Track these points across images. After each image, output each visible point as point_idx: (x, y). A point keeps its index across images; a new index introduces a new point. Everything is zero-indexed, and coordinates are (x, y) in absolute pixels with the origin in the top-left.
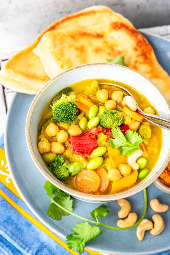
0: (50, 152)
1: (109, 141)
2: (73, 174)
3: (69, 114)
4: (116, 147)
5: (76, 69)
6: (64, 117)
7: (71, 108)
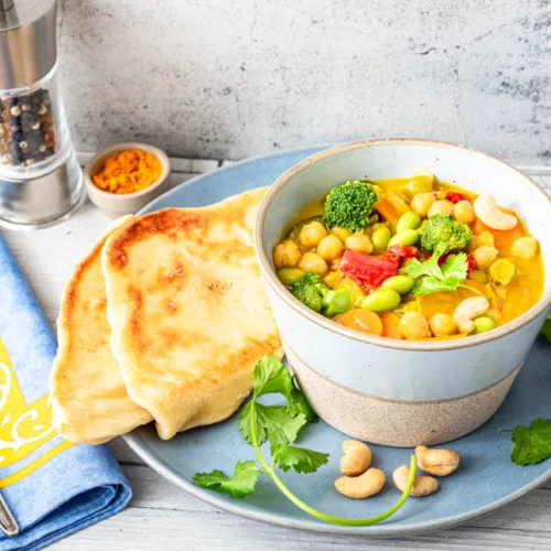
0: (298, 266)
2: (330, 311)
3: (357, 205)
5: (394, 142)
6: (345, 210)
7: (364, 194)
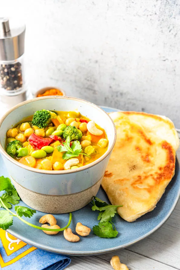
0: (14, 138)
1: (59, 146)
2: (19, 155)
3: (42, 118)
4: (61, 151)
5: (65, 98)
6: (38, 120)
7: (45, 115)
